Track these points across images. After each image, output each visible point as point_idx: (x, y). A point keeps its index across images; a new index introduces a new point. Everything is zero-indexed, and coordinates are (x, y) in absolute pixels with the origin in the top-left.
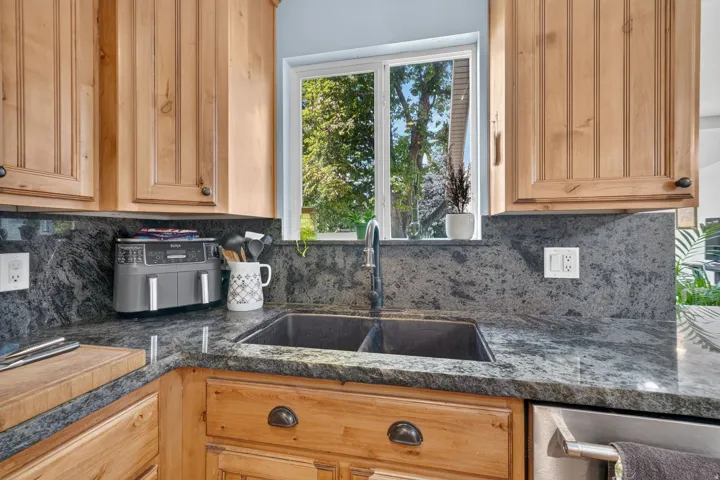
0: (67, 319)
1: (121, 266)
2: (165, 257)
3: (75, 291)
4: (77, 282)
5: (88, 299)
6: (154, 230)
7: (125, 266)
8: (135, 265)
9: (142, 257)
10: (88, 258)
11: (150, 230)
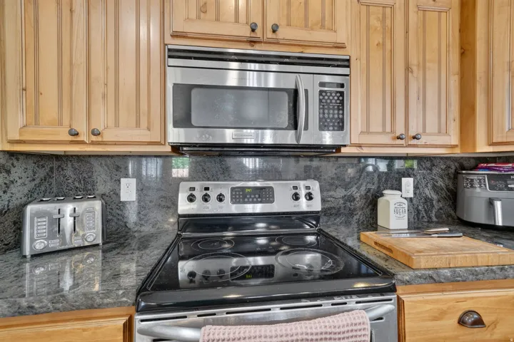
0: (430, 218)
1: (466, 190)
2: (506, 186)
3: (434, 202)
4: (435, 197)
5: (441, 209)
6: (493, 165)
7: (471, 189)
8: (478, 190)
9: (485, 185)
10: (440, 183)
11: (489, 165)
